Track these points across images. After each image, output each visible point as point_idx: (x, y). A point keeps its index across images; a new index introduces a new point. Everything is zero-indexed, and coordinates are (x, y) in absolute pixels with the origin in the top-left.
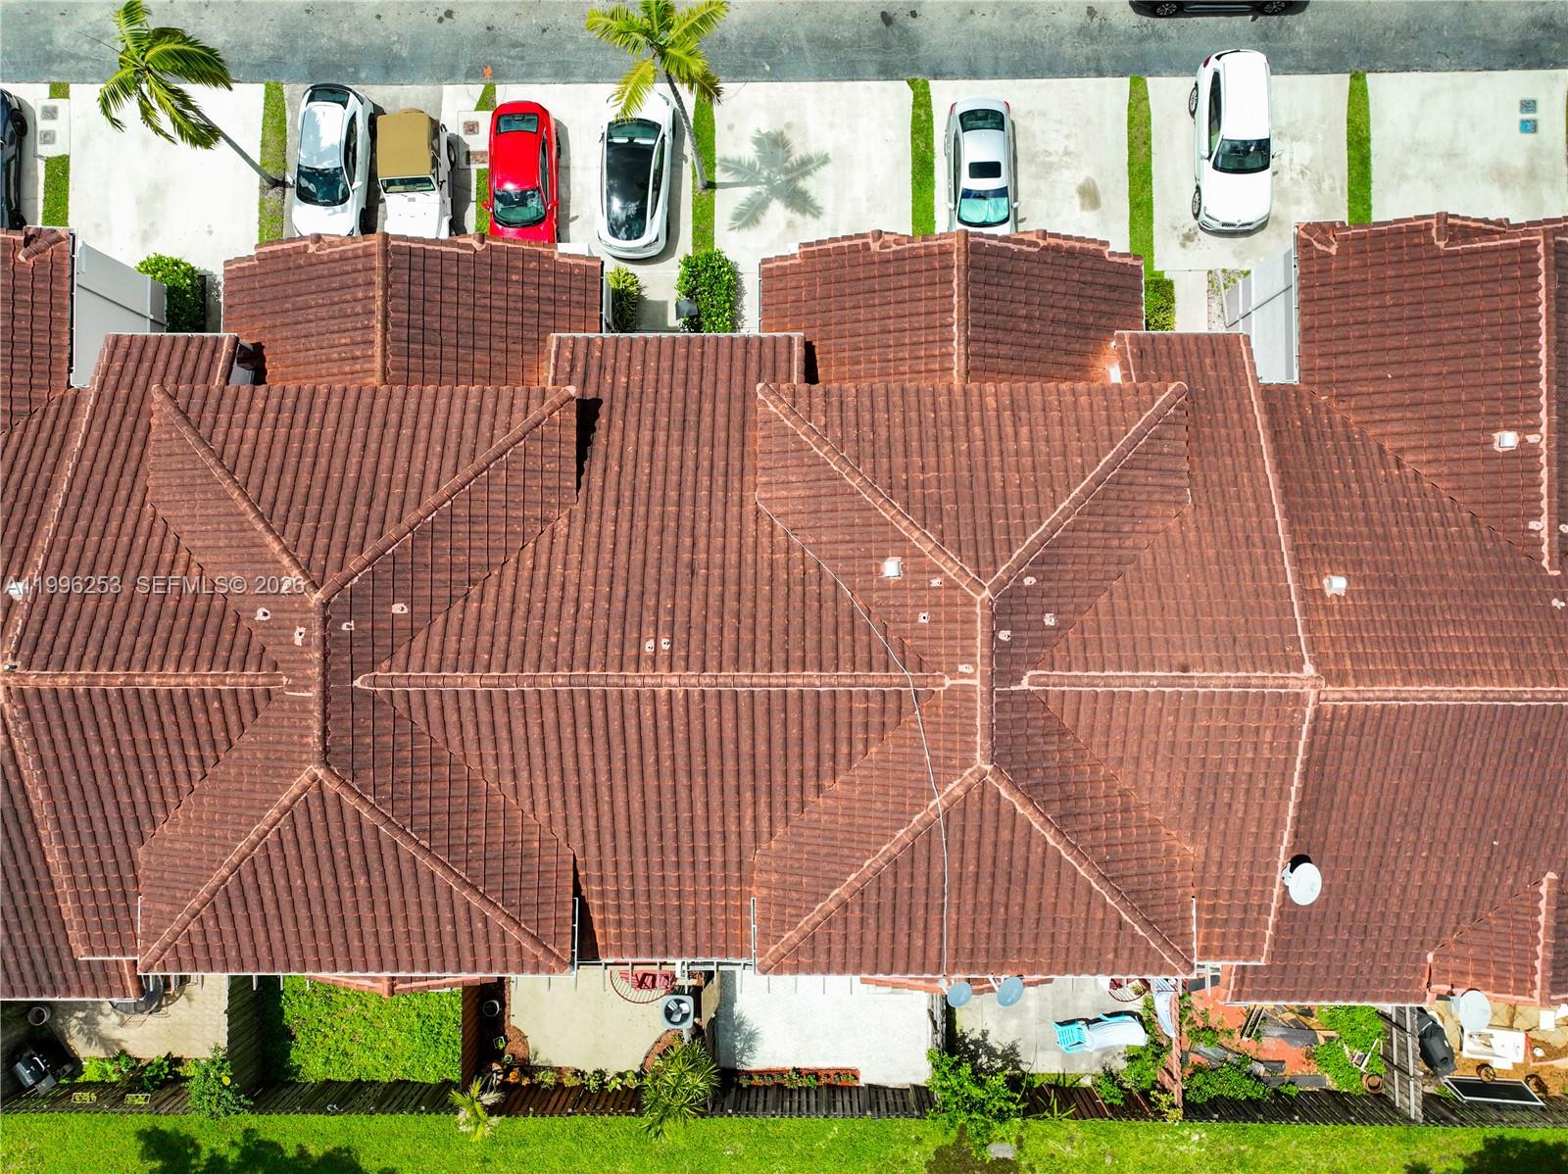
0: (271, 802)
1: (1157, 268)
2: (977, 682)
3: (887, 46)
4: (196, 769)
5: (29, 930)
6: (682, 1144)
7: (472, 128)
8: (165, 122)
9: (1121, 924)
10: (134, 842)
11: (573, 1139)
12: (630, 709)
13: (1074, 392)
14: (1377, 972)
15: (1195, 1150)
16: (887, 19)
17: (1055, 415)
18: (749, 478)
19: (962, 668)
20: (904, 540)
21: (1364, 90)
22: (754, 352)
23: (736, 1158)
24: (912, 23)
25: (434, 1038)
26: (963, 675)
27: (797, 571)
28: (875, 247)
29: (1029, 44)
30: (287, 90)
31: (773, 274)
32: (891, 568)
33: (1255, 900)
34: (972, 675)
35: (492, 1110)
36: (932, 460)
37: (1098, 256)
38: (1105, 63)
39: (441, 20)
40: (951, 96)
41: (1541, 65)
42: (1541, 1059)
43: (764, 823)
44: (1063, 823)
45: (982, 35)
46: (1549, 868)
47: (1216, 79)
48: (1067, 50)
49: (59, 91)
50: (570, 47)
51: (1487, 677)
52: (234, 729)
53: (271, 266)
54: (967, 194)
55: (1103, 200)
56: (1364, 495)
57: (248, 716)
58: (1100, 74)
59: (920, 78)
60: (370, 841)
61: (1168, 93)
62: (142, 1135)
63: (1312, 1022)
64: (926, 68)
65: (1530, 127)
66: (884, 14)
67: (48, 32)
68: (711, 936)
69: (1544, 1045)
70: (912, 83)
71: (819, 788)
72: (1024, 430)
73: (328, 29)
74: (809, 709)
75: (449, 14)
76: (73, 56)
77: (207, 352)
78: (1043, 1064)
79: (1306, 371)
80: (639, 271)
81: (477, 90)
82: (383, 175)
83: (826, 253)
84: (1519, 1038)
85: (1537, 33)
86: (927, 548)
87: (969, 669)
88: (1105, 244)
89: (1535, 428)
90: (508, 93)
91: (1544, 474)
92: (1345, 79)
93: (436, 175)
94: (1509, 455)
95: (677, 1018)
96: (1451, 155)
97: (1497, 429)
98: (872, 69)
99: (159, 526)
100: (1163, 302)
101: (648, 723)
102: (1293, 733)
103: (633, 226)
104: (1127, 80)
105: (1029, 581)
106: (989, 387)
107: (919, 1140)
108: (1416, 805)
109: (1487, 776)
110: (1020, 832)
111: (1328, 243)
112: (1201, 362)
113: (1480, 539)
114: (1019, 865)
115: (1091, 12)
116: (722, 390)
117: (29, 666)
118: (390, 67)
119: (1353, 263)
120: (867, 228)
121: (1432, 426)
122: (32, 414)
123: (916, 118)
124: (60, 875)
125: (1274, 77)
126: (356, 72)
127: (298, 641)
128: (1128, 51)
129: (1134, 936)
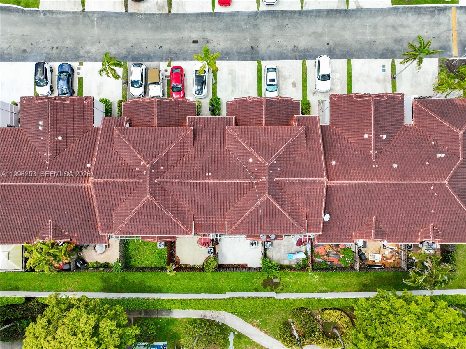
0: (139, 203)
1: (308, 100)
2: (266, 180)
3: (252, 53)
4: (125, 197)
5: (89, 230)
6: (211, 280)
7: (166, 71)
8: (110, 75)
9: (293, 224)
10: (112, 211)
11: (189, 279)
12: (204, 186)
13: (285, 128)
14: (344, 236)
15: (316, 280)
16: (252, 48)
17: (281, 132)
18: (225, 144)
19: (263, 178)
20: (253, 155)
21: (350, 63)
22: (226, 120)
23: (222, 282)
24: (257, 49)
25: (161, 259)
26: (263, 179)
27: (234, 161)
28: (248, 100)
29: (281, 53)
30: (127, 63)
31: (229, 104)
32: (251, 160)
33: (318, 221)
34: (265, 179)
35: (174, 270)
36: (258, 141)
37: (291, 101)
38: (297, 57)
39: (159, 48)
40: (266, 64)
41: (386, 58)
42: (385, 260)
43: (228, 207)
44: (282, 205)
45: (272, 51)
46: (374, 216)
47: (319, 61)
48: (290, 54)
49: (81, 64)
50: (186, 54)
51: (360, 180)
52: (132, 190)
53: (133, 103)
54: (269, 85)
55: (297, 85)
56: (340, 146)
57: (135, 187)
58: (296, 59)
59: (259, 60)
60: (157, 209)
61: (310, 63)
62: (101, 278)
63: (340, 253)
64: (260, 58)
65: (384, 70)
66: (252, 47)
67: (78, 52)
68: (218, 229)
69: (386, 257)
70: (257, 61)
71: (238, 200)
72: (275, 135)
73: (136, 50)
74: (236, 186)
75: (161, 47)
76: (83, 57)
77: (122, 120)
78: (285, 262)
79: (331, 122)
80: (201, 100)
81: (167, 63)
82: (149, 82)
83: (239, 100)
84: (380, 256)
85: (385, 51)
86: (257, 156)
87: (264, 178)
88: (292, 98)
89: (371, 134)
90: (174, 64)
91: (372, 142)
92: (346, 61)
93: (160, 81)
94: (367, 139)
95: (210, 253)
96: (368, 76)
97: (365, 134)
98: (249, 58)
99: (116, 153)
100: (308, 107)
101: (207, 188)
102: (323, 189)
103: (200, 91)
104: (302, 60)
105: (275, 162)
106: (269, 127)
107: (260, 278)
108: (349, 204)
109: (361, 198)
110: (274, 207)
111: (335, 98)
112: (310, 121)
113: (361, 155)
114: (274, 213)
115: (294, 46)
116: (220, 127)
117: (95, 178)
118: (149, 58)
119: (339, 102)
120: (247, 96)
121: (353, 133)
122: (87, 132)
123: (258, 68)
124: (98, 218)
125: (332, 60)
126: (142, 59)
127: (144, 173)
128: (302, 54)
129: (295, 226)
